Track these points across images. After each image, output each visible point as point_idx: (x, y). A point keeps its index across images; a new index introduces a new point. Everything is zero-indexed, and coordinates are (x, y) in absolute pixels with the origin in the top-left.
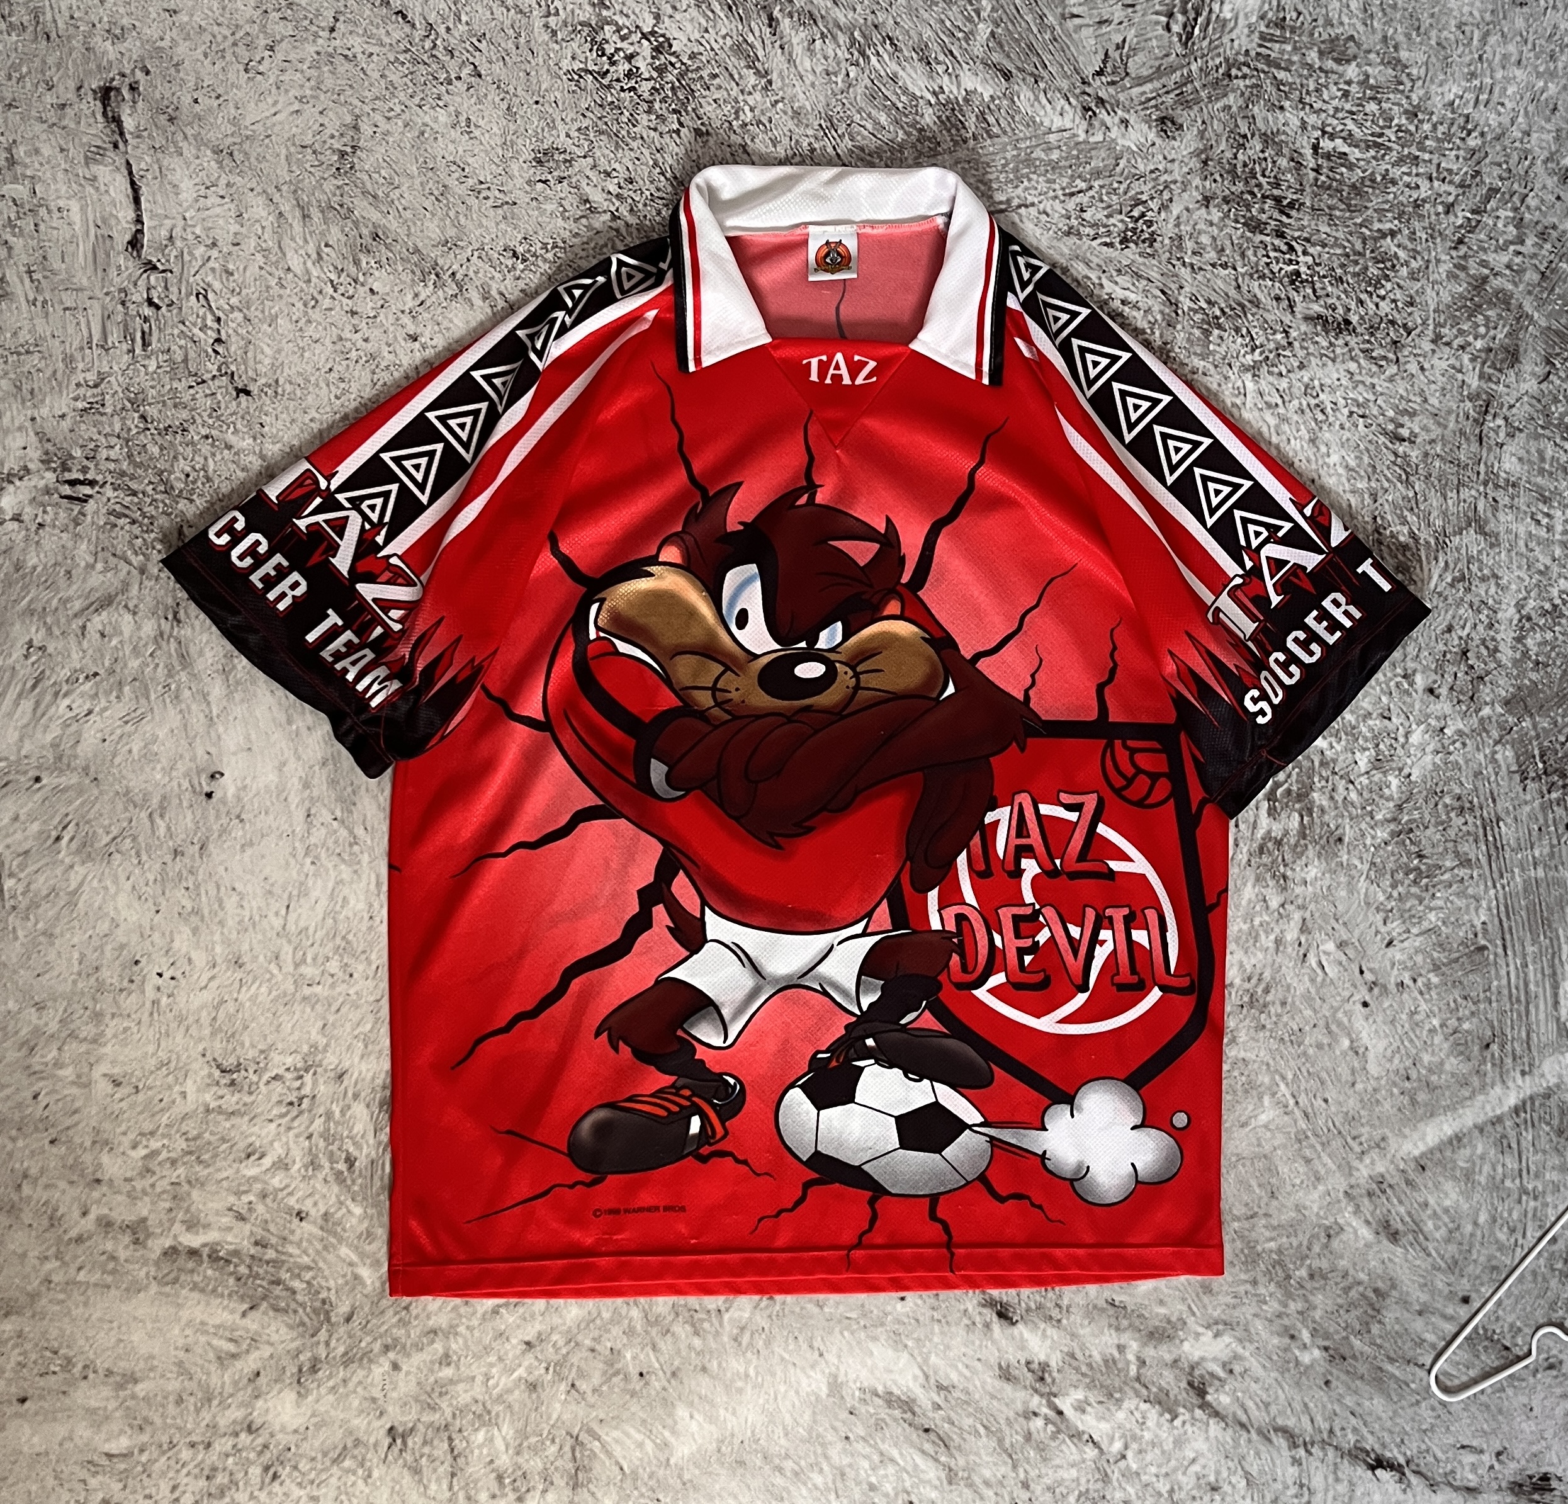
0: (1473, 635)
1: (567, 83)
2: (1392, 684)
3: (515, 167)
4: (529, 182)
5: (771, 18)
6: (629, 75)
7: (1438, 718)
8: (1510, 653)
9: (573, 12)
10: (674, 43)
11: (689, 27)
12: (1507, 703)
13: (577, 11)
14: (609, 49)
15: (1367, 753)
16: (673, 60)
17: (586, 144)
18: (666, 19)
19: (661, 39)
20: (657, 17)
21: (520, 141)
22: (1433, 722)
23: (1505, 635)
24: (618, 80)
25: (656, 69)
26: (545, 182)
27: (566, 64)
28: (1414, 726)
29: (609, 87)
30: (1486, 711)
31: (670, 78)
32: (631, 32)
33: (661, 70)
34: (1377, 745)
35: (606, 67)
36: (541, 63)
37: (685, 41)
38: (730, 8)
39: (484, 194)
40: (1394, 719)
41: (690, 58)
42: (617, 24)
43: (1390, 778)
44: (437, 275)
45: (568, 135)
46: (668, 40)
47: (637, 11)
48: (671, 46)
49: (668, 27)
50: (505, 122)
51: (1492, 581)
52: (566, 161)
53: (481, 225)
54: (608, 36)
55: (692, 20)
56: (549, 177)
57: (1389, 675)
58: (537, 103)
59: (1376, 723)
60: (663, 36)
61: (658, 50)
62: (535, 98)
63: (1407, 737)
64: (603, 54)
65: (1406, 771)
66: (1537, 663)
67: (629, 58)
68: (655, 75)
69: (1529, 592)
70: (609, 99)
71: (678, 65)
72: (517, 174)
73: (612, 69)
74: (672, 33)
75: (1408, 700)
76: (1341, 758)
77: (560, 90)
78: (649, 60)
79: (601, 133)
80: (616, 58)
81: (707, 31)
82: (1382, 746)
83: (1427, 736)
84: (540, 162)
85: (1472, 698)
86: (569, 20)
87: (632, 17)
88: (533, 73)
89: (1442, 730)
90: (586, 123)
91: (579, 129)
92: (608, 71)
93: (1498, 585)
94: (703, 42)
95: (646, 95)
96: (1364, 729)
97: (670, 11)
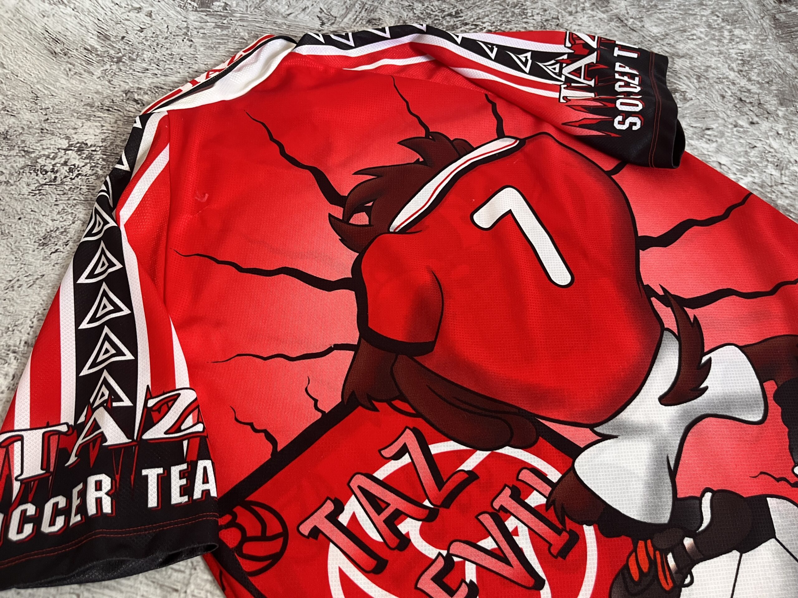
0: (733, 91)
1: (33, 199)
2: (735, 133)
3: (29, 258)
4: (45, 259)
5: (136, 101)
6: (71, 170)
7: (770, 131)
8: (754, 87)
9: (12, 167)
10: (87, 142)
11: (91, 131)
12: (781, 104)
13: (15, 165)
14: (49, 168)
15: (769, 167)
16: (93, 149)
17: (69, 217)
18: (74, 136)
19: (78, 145)
20: (68, 138)
21: (22, 243)
22: (771, 134)
23: (743, 82)
24: (66, 177)
25: (86, 158)
26: (56, 251)
27: (25, 190)
28: (768, 141)
29: (62, 183)
30: (780, 114)
31: (98, 157)
32: (56, 153)
33: (90, 157)
34: (768, 161)
35: (53, 176)
36: (8, 199)
37: (93, 137)
38: (108, 110)
39: (17, 285)
40: (757, 145)
41: (102, 142)
42: (44, 155)
43: (792, 168)
44: (14, 352)
45: (53, 220)
46: (83, 143)
47: (53, 143)
48: (87, 144)
49: (77, 138)
50: (5, 241)
51: (710, 69)
52: (62, 233)
53: (26, 302)
54: (43, 163)
55: (90, 127)
56: (57, 247)
57: (729, 131)
58: (20, 219)
59: (753, 153)
60: (78, 143)
61: (80, 150)
62: (17, 217)
63: (772, 148)
64: (47, 172)
65: (792, 160)
66: (768, 83)
67: (65, 163)
68: (88, 161)
69: (727, 63)
70: (67, 188)
71: (98, 149)
72: (33, 260)
73: (58, 175)
74: (82, 138)
75: (750, 133)
76: (764, 178)
77: (32, 203)
78: (78, 157)
79: (75, 206)
80: (56, 169)
81: (102, 126)
82: (770, 160)
83: (777, 141)
84: (44, 244)
85: (768, 113)
86: (13, 171)
87: (52, 147)
88: (6, 208)
89: (778, 133)
90: (60, 208)
91: (59, 213)
92: (56, 177)
93: (714, 69)
94: (105, 131)
95: (90, 172)
96: (754, 159)
97: (74, 131)
